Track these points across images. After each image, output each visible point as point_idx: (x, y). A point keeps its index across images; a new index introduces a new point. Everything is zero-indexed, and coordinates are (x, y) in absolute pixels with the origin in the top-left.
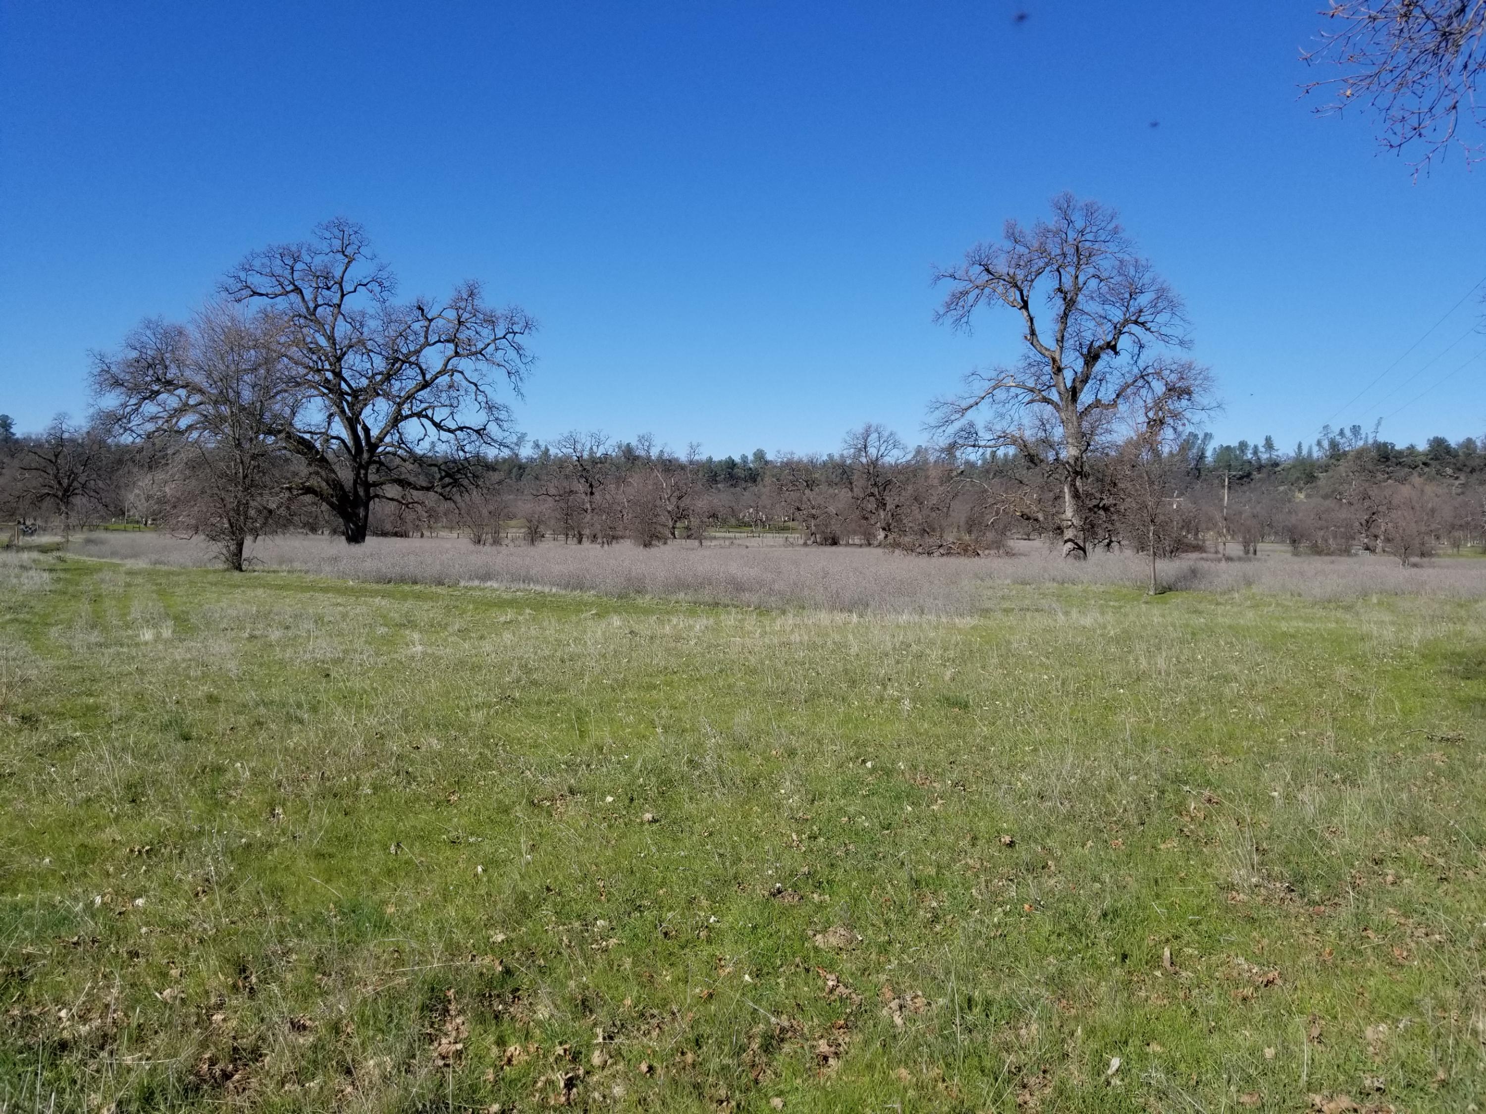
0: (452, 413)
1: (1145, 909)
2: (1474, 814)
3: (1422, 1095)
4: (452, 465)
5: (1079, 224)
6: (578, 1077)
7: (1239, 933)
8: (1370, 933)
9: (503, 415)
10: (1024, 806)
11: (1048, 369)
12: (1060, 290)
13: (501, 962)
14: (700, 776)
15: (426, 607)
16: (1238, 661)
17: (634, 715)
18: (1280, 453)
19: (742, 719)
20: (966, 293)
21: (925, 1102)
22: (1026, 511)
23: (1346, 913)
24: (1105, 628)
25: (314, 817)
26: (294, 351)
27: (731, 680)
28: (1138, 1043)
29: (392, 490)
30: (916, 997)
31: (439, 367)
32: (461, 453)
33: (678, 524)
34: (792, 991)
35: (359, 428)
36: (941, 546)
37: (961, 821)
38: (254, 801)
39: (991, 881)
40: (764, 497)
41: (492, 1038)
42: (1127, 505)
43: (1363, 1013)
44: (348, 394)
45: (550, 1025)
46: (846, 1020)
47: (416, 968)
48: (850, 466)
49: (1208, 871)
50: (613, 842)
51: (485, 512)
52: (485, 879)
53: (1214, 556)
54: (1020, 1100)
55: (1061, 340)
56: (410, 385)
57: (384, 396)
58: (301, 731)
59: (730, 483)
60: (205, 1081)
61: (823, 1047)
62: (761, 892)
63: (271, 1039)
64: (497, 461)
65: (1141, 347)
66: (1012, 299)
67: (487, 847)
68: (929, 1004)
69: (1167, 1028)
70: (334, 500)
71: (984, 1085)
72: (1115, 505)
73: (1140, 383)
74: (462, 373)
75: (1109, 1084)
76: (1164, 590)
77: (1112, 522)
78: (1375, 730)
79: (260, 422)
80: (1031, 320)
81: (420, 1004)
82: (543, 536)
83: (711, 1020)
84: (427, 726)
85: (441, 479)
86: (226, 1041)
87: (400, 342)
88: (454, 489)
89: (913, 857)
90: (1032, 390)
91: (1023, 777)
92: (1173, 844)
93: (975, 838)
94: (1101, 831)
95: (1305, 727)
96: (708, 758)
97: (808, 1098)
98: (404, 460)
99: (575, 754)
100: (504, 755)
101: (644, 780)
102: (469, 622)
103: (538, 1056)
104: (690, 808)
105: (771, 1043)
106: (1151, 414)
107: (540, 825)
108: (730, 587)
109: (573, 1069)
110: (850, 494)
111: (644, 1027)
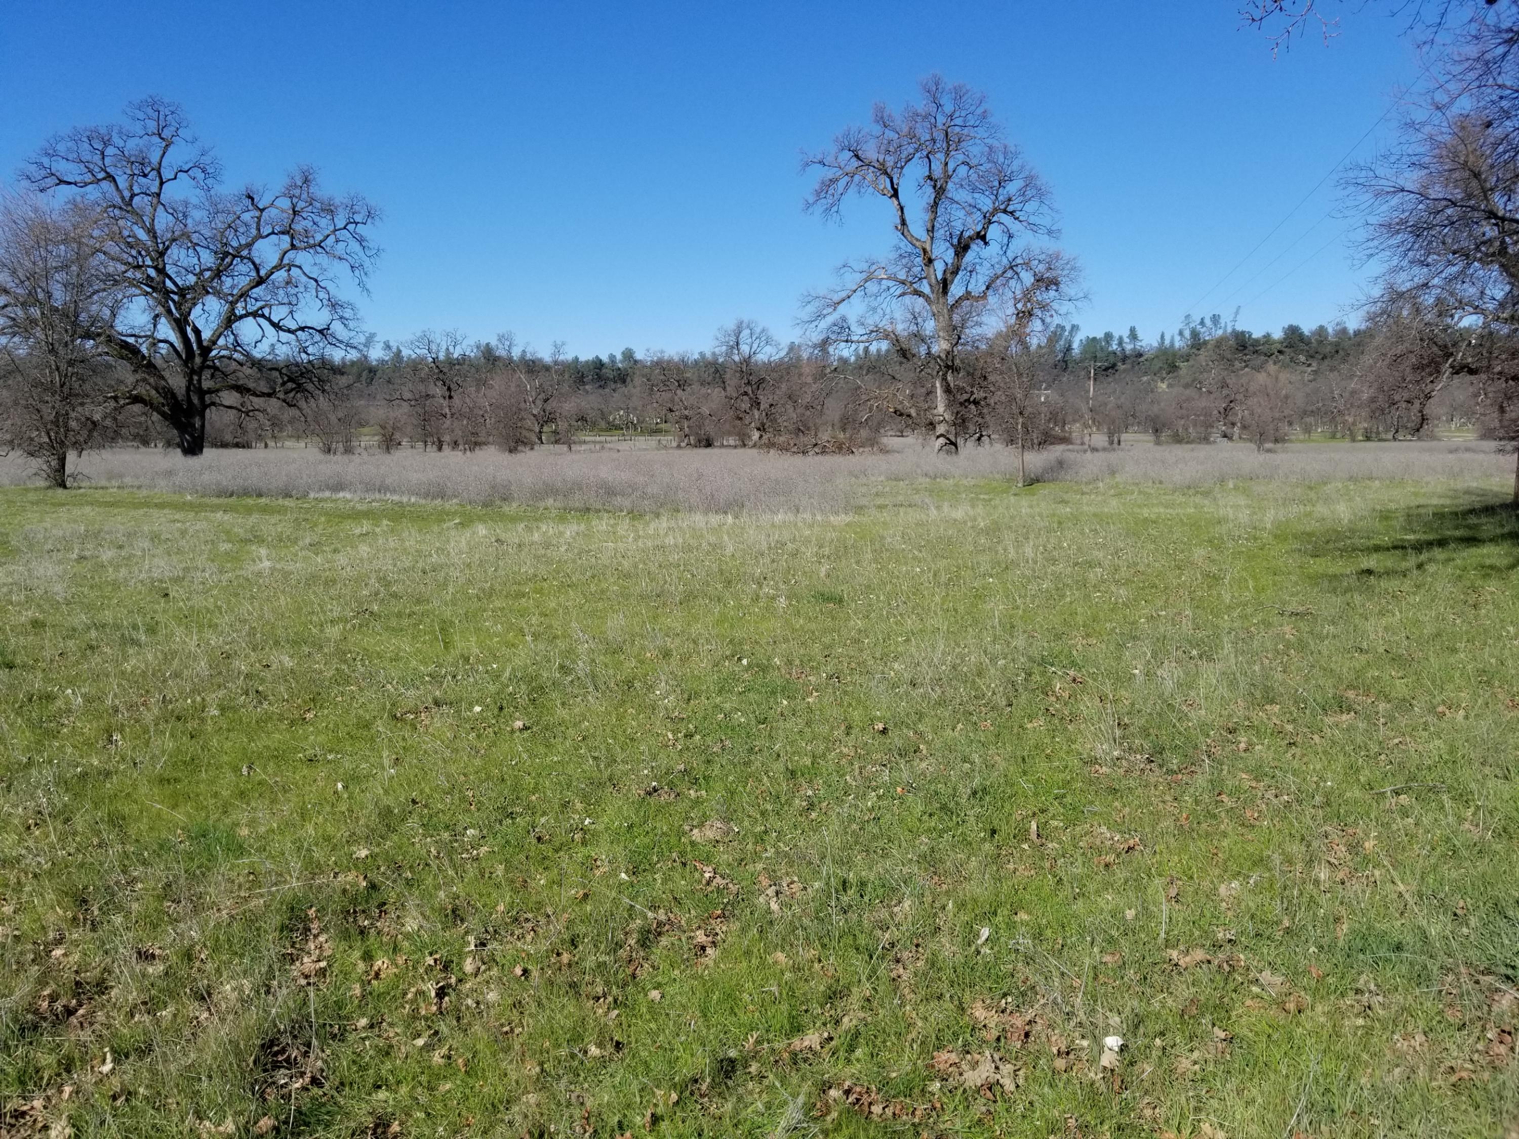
0: (291, 312)
1: (1012, 785)
2: (1320, 682)
3: (1269, 942)
4: (294, 369)
5: (948, 108)
6: (449, 986)
7: (1101, 803)
8: (1224, 797)
9: (348, 313)
10: (896, 694)
11: (919, 260)
12: (930, 178)
13: (365, 877)
14: (572, 682)
15: (273, 521)
16: (1102, 547)
17: (502, 624)
18: (1143, 344)
19: (616, 623)
20: (833, 181)
21: (802, 984)
22: (899, 407)
23: (1201, 780)
24: (975, 520)
25: (156, 742)
26: (111, 247)
27: (604, 585)
28: (1006, 912)
29: (230, 398)
30: (792, 882)
31: (273, 261)
32: (304, 356)
33: (545, 429)
34: (670, 885)
35: (189, 329)
36: (816, 445)
37: (836, 712)
38: (89, 729)
39: (865, 767)
40: (634, 399)
41: (357, 954)
42: (997, 398)
43: (1217, 872)
44: (174, 293)
45: (419, 936)
46: (723, 910)
47: (274, 889)
48: (722, 365)
49: (1073, 746)
50: (483, 752)
51: (333, 419)
52: (346, 796)
53: (1080, 447)
54: (893, 975)
55: (931, 230)
56: (243, 282)
57: (214, 294)
58: (139, 654)
59: (598, 384)
60: (45, 1019)
61: (701, 937)
62: (637, 792)
63: (117, 971)
64: (344, 364)
65: (1010, 236)
66: (882, 187)
67: (348, 764)
68: (805, 889)
69: (1034, 898)
70: (166, 409)
71: (858, 962)
72: (985, 398)
73: (1010, 274)
74: (300, 267)
75: (979, 953)
76: (1032, 481)
77: (981, 415)
78: (1229, 608)
79: (75, 324)
80: (902, 209)
81: (279, 924)
82: (399, 444)
83: (586, 919)
84: (277, 643)
85: (284, 384)
86: (68, 976)
87: (230, 234)
88: (299, 395)
89: (788, 748)
90: (903, 283)
91: (896, 666)
92: (1039, 723)
93: (849, 727)
94: (971, 714)
95: (1164, 608)
96: (580, 663)
97: (686, 988)
98: (241, 365)
99: (440, 666)
100: (362, 670)
101: (514, 689)
102: (321, 535)
103: (407, 968)
104: (562, 713)
105: (647, 938)
106: (1019, 306)
107: (404, 739)
108: (602, 492)
109: (444, 978)
110: (723, 394)
111: (518, 932)
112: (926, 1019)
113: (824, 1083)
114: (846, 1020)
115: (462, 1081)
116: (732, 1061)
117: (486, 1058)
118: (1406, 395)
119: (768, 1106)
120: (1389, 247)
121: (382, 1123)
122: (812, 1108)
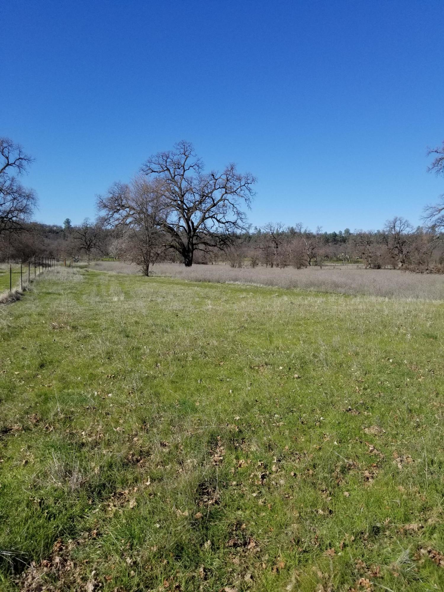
0: (224, 216)
4: (224, 236)
6: (266, 475)
9: (243, 217)
13: (238, 427)
14: (318, 361)
15: (213, 291)
17: (291, 335)
19: (336, 339)
20: (441, 159)
21: (410, 501)
25: (171, 368)
26: (167, 194)
27: (332, 323)
29: (202, 246)
30: (408, 457)
31: (219, 198)
32: (227, 232)
33: (312, 260)
34: (354, 450)
35: (190, 222)
36: (427, 269)
37: (432, 386)
38: (150, 361)
40: (348, 249)
41: (234, 456)
44: (186, 209)
45: (256, 453)
46: (377, 464)
47: (206, 427)
48: (387, 235)
50: (282, 385)
51: (236, 255)
52: (233, 395)
56: (209, 205)
57: (199, 210)
58: (167, 336)
59: (334, 243)
60: (130, 462)
61: (367, 473)
62: (342, 409)
63: (154, 449)
64: (241, 235)
67: (234, 383)
68: (414, 461)
70: (181, 250)
74: (228, 200)
79: (154, 220)
81: (207, 440)
82: (258, 264)
83: (320, 458)
84: (212, 336)
85: (220, 242)
86: (138, 448)
87: (205, 188)
88: (224, 246)
89: (409, 399)
93: (438, 394)
96: (321, 354)
97: (360, 494)
98: (206, 235)
99: (268, 350)
100: (240, 348)
101: (295, 361)
102: (229, 297)
103: (251, 465)
104: (313, 373)
105: (345, 470)
107: (254, 376)
108: (333, 286)
109: (265, 471)
110: (387, 247)
111: (293, 458)
113: (419, 546)
114: (430, 520)
115: (269, 513)
116: (378, 528)
117: (278, 506)
119: (393, 550)
121: (239, 524)
122: (412, 556)
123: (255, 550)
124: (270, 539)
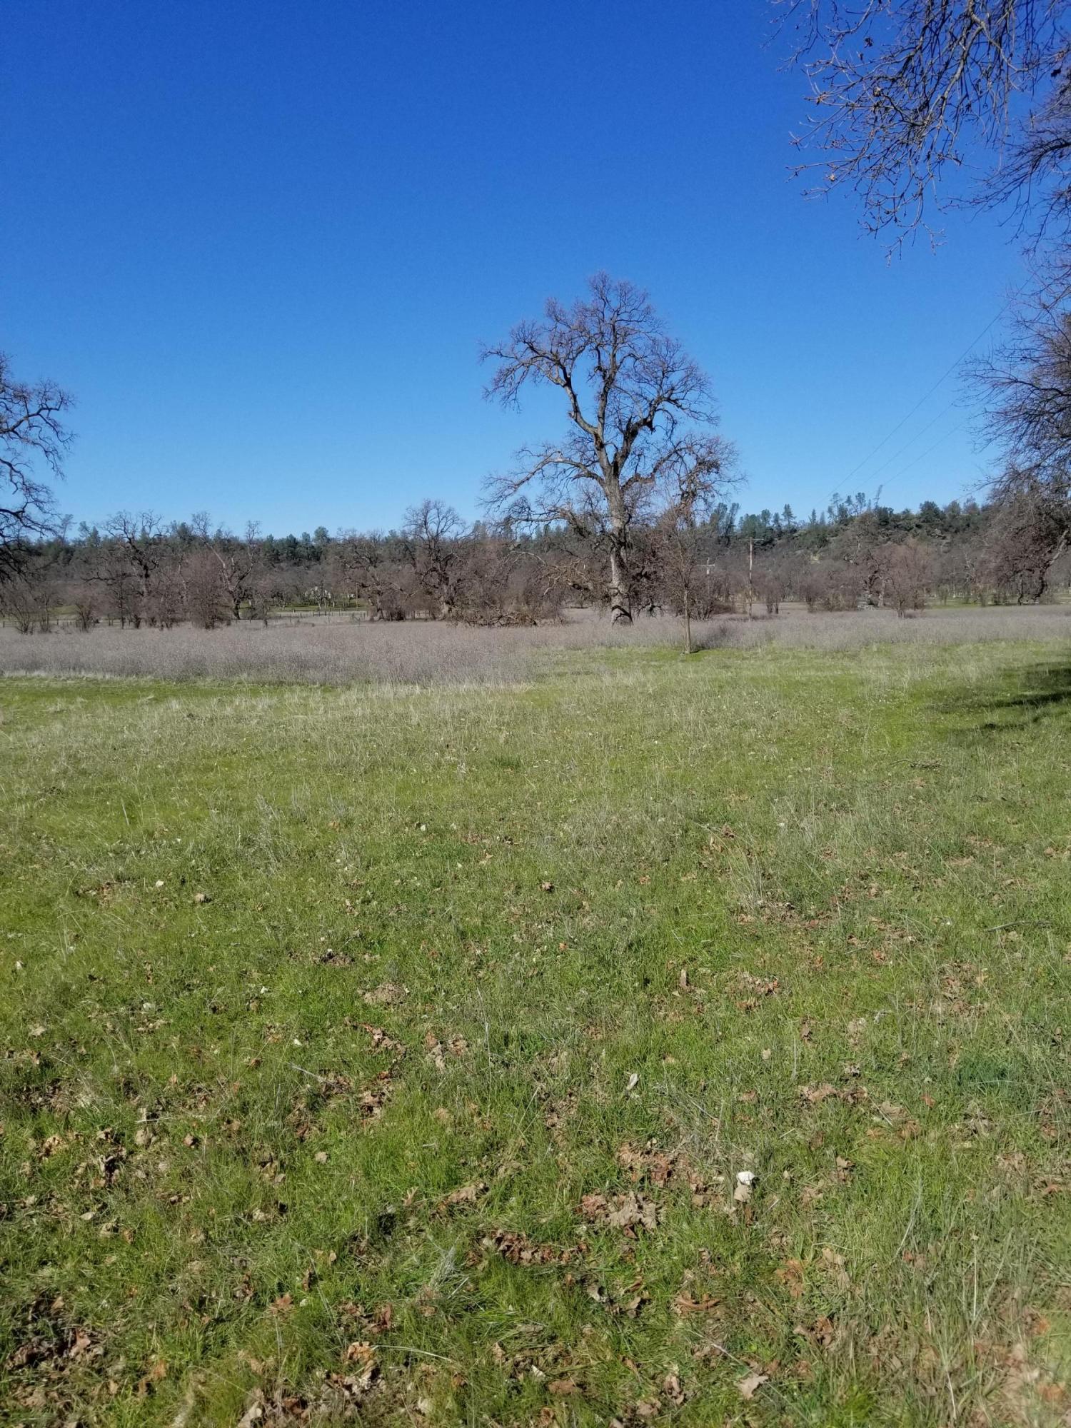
1: (665, 937)
2: (944, 829)
3: (890, 1074)
5: (615, 304)
6: (121, 1158)
7: (745, 950)
8: (855, 941)
9: (43, 496)
10: (564, 854)
11: (592, 445)
12: (599, 368)
13: (39, 1055)
14: (254, 853)
16: (758, 709)
17: (189, 798)
18: (797, 520)
19: (299, 796)
20: (511, 371)
21: (461, 1137)
22: (578, 581)
23: (835, 925)
24: (645, 686)
27: (292, 757)
28: (655, 1058)
30: (458, 1040)
33: (242, 605)
34: (341, 1049)
36: (501, 617)
37: (507, 873)
39: (531, 925)
40: (328, 575)
41: (27, 1132)
42: (665, 573)
43: (846, 1010)
45: (91, 1111)
46: (391, 1070)
48: (412, 542)
49: (722, 897)
50: (163, 925)
51: (30, 599)
52: (24, 974)
53: (743, 616)
54: (548, 1124)
55: (602, 417)
59: (293, 561)
61: (368, 1098)
62: (312, 958)
64: (41, 545)
65: (674, 423)
66: (555, 377)
67: (27, 944)
68: (469, 1045)
69: (680, 1042)
71: (515, 1114)
72: (655, 572)
73: (674, 457)
75: (628, 1098)
76: (698, 648)
77: (654, 589)
78: (868, 763)
80: (575, 397)
82: (97, 622)
83: (257, 1085)
89: (460, 909)
90: (578, 466)
91: (565, 827)
92: (692, 875)
93: (519, 887)
94: (631, 870)
95: (810, 764)
96: (263, 835)
97: (351, 1149)
99: (124, 841)
100: (46, 848)
101: (196, 862)
102: (15, 714)
103: (78, 1143)
104: (243, 884)
105: (317, 1101)
106: (684, 487)
107: (85, 916)
108: (295, 665)
109: (114, 1152)
110: (413, 570)
111: (190, 1101)
112: (576, 1164)
113: (478, 1233)
114: (501, 1170)
115: (128, 1253)
116: (391, 1217)
117: (152, 1229)
118: (1027, 564)
119: (423, 1259)
120: (1006, 432)
121: (45, 1299)
122: (464, 1259)
123: (88, 1357)
124: (131, 1316)
